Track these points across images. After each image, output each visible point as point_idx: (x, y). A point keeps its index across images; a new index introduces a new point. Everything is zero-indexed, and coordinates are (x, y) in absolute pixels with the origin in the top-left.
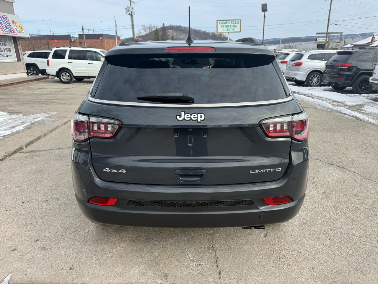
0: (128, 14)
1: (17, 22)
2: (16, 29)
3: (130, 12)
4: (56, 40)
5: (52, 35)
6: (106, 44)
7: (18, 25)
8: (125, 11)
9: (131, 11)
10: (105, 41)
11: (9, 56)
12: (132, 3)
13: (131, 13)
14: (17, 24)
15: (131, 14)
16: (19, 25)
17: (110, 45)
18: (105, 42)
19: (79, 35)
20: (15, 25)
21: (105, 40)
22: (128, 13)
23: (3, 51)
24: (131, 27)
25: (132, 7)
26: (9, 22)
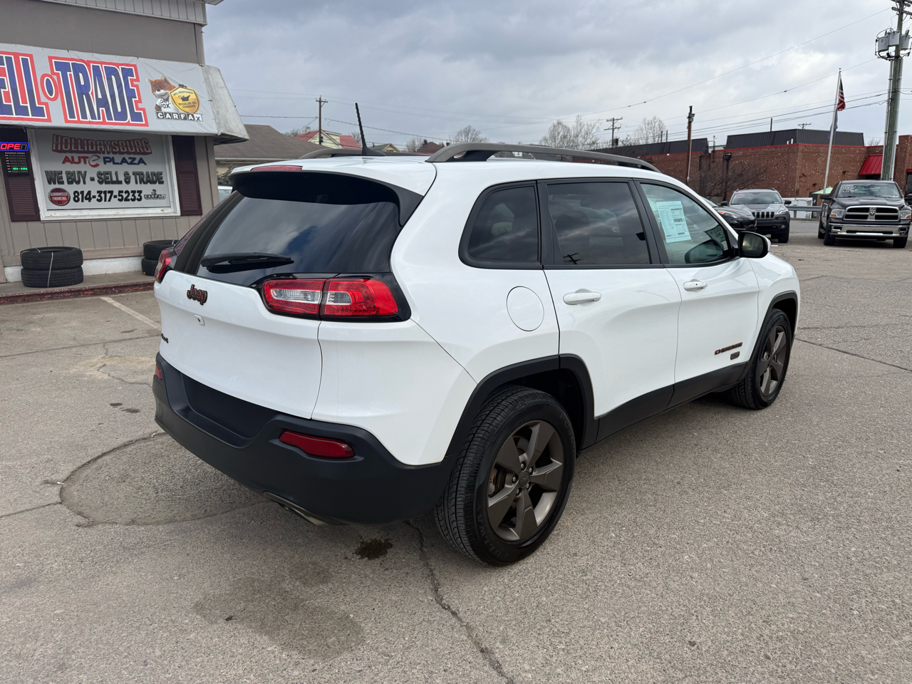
0: (883, 57)
1: (182, 86)
2: (158, 108)
3: (892, 50)
4: (668, 155)
5: (664, 141)
6: (799, 160)
7: (182, 95)
8: (875, 47)
9: (897, 46)
10: (798, 149)
11: (147, 197)
12: (909, 16)
13: (897, 51)
14: (181, 89)
15: (893, 54)
16: (186, 95)
17: (816, 161)
18: (800, 154)
19: (729, 137)
20: (161, 96)
21: (801, 148)
22: (884, 54)
23: (120, 183)
24: (886, 97)
25: (904, 33)
26: (137, 86)
